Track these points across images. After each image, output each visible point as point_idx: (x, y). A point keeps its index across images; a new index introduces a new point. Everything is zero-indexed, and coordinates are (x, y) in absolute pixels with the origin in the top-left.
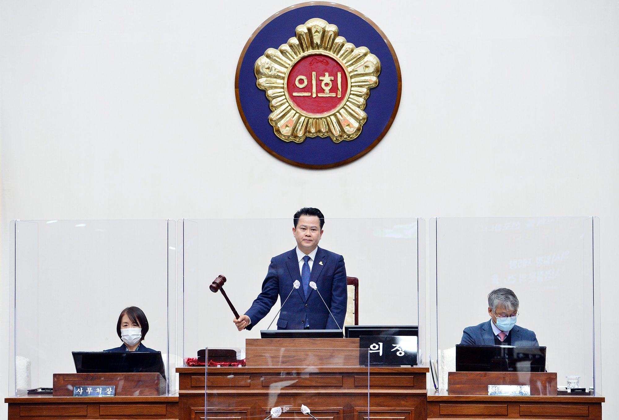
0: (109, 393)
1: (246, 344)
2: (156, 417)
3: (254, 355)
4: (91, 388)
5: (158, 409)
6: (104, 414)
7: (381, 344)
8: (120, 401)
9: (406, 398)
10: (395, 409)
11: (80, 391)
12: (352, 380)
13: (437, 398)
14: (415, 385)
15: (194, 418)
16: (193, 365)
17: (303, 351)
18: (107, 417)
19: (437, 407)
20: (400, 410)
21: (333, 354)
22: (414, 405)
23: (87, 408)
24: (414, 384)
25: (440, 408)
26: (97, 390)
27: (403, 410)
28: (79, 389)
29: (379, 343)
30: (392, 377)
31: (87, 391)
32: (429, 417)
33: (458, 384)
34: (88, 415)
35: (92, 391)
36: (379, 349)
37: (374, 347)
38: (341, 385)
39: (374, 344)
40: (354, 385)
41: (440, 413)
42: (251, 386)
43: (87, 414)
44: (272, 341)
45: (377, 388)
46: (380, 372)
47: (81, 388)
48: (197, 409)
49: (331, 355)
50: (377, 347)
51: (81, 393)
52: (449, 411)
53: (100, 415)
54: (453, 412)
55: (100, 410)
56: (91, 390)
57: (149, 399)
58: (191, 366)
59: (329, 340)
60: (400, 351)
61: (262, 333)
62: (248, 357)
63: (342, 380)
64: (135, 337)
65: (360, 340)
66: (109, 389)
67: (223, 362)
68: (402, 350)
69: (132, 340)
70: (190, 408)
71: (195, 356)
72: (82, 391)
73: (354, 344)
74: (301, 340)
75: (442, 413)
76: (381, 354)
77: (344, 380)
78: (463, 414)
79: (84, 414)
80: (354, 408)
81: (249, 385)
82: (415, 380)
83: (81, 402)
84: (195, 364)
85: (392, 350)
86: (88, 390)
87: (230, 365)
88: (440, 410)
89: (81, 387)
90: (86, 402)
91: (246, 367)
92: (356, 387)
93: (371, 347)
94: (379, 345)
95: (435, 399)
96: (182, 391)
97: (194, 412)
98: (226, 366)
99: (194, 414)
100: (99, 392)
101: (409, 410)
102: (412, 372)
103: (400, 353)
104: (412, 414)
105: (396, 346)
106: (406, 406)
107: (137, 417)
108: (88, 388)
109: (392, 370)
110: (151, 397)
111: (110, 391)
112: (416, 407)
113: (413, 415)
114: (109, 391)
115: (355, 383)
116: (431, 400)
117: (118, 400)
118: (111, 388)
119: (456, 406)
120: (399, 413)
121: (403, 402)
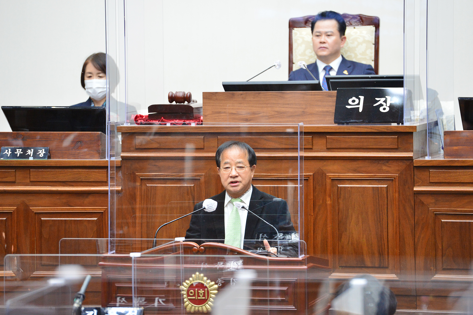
0: (41, 155)
1: (204, 98)
2: (96, 185)
3: (213, 112)
4: (21, 150)
5: (98, 174)
6: (36, 180)
7: (362, 98)
8: (53, 165)
9: (388, 163)
10: (375, 176)
11: (7, 153)
12: (324, 141)
13: (426, 163)
15: (140, 185)
16: (141, 124)
17: (271, 107)
18: (38, 183)
19: (427, 173)
20: (382, 177)
21: (305, 110)
22: (398, 170)
23: (16, 174)
24: (398, 146)
25: (429, 174)
26: (27, 152)
27: (383, 177)
28: (7, 151)
29: (360, 97)
30: (371, 138)
31: (16, 153)
32: (417, 185)
33: (456, 146)
35: (22, 153)
36: (359, 104)
37: (354, 101)
38: (311, 147)
39: (354, 98)
40: (326, 147)
41: (429, 181)
42: (205, 148)
43: (16, 180)
44: (233, 94)
45: (353, 150)
46: (357, 131)
47: (10, 150)
48: (142, 175)
49: (303, 111)
50: (357, 101)
51: (9, 156)
52: (441, 178)
53: (31, 182)
54: (446, 179)
55: (30, 176)
56: (20, 151)
57: (87, 163)
58: (138, 124)
59: (301, 93)
60: (384, 107)
61: (223, 85)
62: (206, 114)
63: (312, 142)
64: (100, 90)
65: (337, 93)
66: (42, 151)
67: (177, 120)
68: (386, 105)
69: (97, 93)
70: (134, 174)
71: (145, 112)
72: (10, 152)
73: (330, 98)
74: (267, 94)
75: (431, 181)
76: (361, 110)
77: (314, 142)
78: (458, 181)
79: (12, 179)
80: (326, 174)
81: (202, 147)
82: (399, 140)
83: (8, 165)
85: (374, 105)
86: (18, 151)
88: (429, 177)
89: (10, 148)
90: (14, 165)
91: (203, 126)
92: (329, 149)
93: (350, 101)
94: (359, 99)
95: (424, 163)
96: (125, 153)
97: (139, 179)
98: (180, 124)
99: (139, 181)
100: (30, 154)
101: (392, 177)
102: (395, 131)
103: (384, 109)
104: (395, 182)
105: (379, 100)
106: (388, 172)
107: (73, 184)
108: (18, 150)
109: (371, 129)
110: (89, 161)
111: (43, 153)
112: (401, 174)
113: (397, 183)
114: (41, 153)
115: (328, 144)
116: (418, 165)
117: (51, 163)
118: (44, 150)
119: (450, 173)
120: (380, 180)
121: (384, 168)
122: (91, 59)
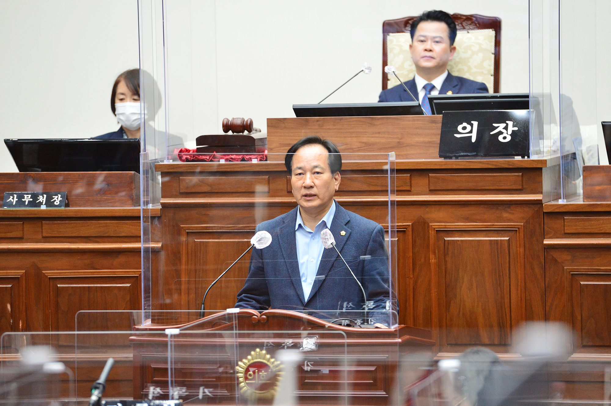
0: (57, 203)
1: (268, 126)
2: (128, 240)
3: (280, 144)
4: (30, 196)
5: (131, 226)
6: (50, 235)
7: (475, 124)
8: (73, 215)
10: (493, 225)
11: (12, 200)
12: (426, 181)
13: (560, 208)
14: (524, 186)
15: (186, 240)
16: (187, 160)
17: (356, 137)
18: (53, 239)
19: (560, 222)
21: (401, 141)
22: (523, 218)
23: (23, 226)
24: (522, 186)
25: (564, 222)
26: (38, 198)
27: (504, 226)
28: (11, 197)
29: (472, 122)
30: (488, 176)
31: (23, 200)
32: (548, 236)
33: (599, 185)
34: (25, 237)
35: (31, 200)
36: (471, 132)
37: (464, 128)
38: (408, 188)
39: (465, 124)
40: (429, 188)
41: (564, 231)
42: (270, 191)
43: (24, 235)
44: (307, 121)
45: (464, 192)
46: (468, 167)
47: (15, 196)
48: (188, 227)
49: (399, 142)
50: (469, 128)
51: (14, 204)
52: (579, 227)
53: (43, 237)
55: (42, 229)
56: (29, 198)
57: (116, 212)
58: (183, 161)
60: (505, 135)
61: (294, 109)
62: (272, 147)
63: (411, 182)
65: (443, 118)
66: (57, 197)
68: (507, 133)
69: (131, 121)
70: (178, 226)
71: (192, 146)
72: (16, 199)
73: (434, 125)
74: (352, 120)
75: (566, 231)
76: (474, 140)
77: (413, 182)
79: (18, 234)
80: (429, 224)
81: (267, 190)
82: (524, 179)
83: (13, 216)
84: (190, 159)
85: (491, 133)
86: (26, 198)
87: (243, 160)
88: (564, 226)
89: (15, 194)
90: (21, 216)
91: (268, 162)
92: (433, 191)
93: (460, 128)
94: (472, 125)
95: (556, 209)
96: (165, 199)
97: (184, 232)
98: (238, 161)
99: (185, 235)
100: (42, 201)
101: (515, 227)
102: (519, 166)
103: (505, 138)
104: (519, 233)
105: (498, 127)
106: (509, 220)
107: (98, 240)
108: (26, 196)
109: (488, 164)
111: (59, 200)
112: (527, 222)
113: (522, 235)
114: (57, 200)
115: (431, 184)
116: (549, 211)
117: (70, 213)
118: (60, 196)
119: (591, 220)
120: (499, 232)
121: (505, 215)
122: (123, 76)
